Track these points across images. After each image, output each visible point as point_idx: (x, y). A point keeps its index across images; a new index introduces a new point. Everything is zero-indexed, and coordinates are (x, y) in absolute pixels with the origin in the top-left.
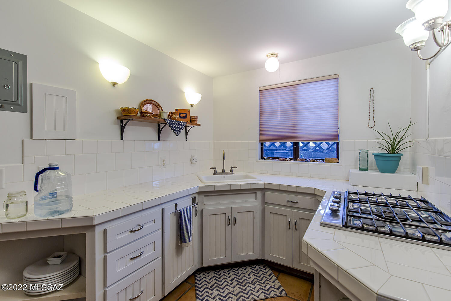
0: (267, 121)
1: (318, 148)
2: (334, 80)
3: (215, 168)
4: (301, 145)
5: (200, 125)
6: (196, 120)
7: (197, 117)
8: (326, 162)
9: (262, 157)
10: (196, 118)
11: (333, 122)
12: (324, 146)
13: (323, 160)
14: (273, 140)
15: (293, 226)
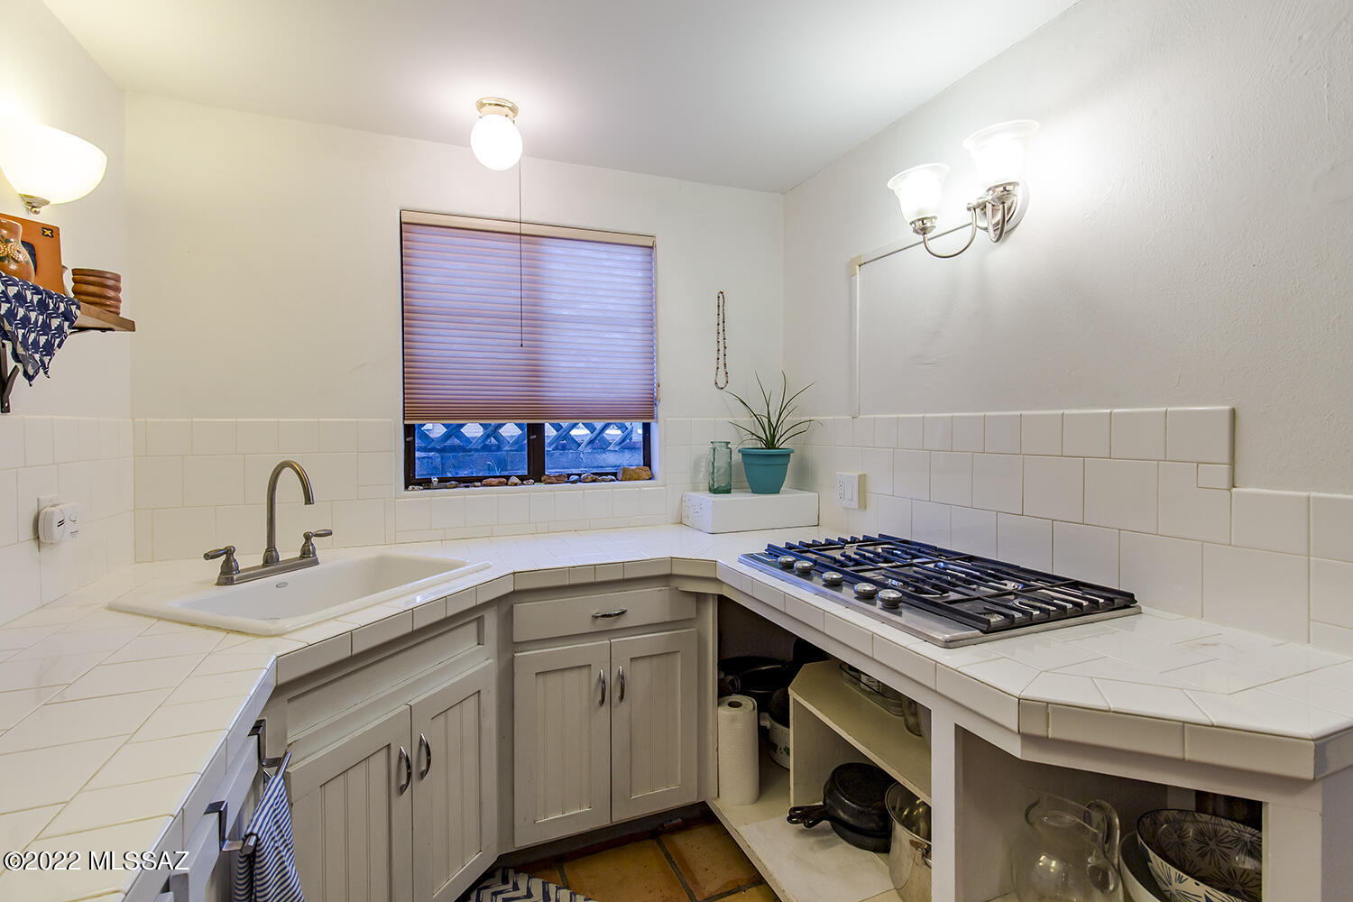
0: (436, 346)
1: (598, 443)
2: (639, 251)
3: (229, 552)
4: (550, 432)
5: (129, 326)
6: (111, 293)
7: (117, 278)
8: (625, 480)
9: (410, 481)
10: (111, 283)
11: (640, 367)
13: (615, 474)
14: (455, 413)
15: (611, 692)
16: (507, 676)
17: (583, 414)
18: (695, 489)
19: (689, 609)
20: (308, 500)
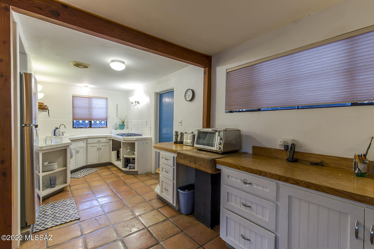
1: (100, 123)
2: (105, 99)
4: (93, 122)
8: (103, 128)
9: (73, 127)
11: (105, 114)
12: (98, 122)
14: (78, 119)
15: (99, 149)
16: (87, 147)
17: (98, 120)
18: (113, 129)
19: (109, 141)
20: (65, 128)
